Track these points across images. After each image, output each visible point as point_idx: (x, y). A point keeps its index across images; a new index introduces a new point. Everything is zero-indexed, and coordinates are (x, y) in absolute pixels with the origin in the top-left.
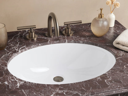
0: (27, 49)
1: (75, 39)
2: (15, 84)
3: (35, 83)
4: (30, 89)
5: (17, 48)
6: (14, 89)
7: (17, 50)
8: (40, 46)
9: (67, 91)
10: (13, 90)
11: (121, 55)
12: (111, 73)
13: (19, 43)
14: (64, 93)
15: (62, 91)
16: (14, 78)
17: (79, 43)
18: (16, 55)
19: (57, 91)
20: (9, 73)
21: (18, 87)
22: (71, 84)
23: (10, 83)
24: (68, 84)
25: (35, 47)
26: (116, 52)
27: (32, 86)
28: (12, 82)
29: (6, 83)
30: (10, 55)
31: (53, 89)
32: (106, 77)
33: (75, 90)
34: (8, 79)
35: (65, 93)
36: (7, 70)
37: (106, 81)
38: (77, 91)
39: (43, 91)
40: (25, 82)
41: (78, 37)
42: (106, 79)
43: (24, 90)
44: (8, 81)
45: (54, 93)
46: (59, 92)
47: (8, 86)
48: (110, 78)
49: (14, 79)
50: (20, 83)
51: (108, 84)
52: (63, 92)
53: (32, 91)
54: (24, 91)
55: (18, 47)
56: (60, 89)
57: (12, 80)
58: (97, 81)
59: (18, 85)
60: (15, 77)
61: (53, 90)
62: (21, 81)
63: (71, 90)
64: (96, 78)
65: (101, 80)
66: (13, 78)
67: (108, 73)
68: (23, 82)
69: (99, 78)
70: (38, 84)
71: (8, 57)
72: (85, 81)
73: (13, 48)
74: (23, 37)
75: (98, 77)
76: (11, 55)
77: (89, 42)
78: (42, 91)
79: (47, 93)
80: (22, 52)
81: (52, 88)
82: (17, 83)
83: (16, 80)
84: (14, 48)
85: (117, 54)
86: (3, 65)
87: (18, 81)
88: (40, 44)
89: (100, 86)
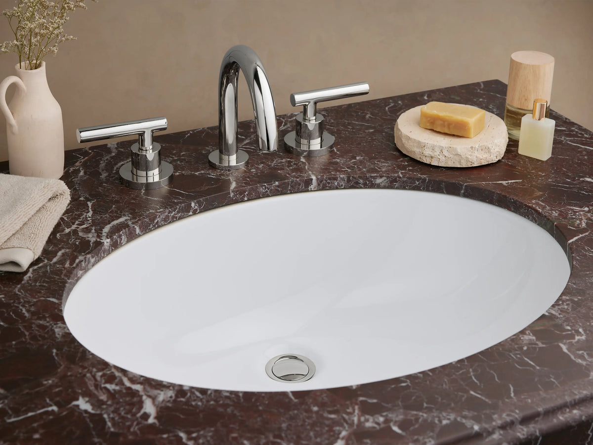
0: (138, 231)
1: (352, 168)
2: (132, 404)
3: (231, 392)
4: (219, 424)
5: (87, 230)
6: (135, 433)
7: (92, 237)
9: (401, 417)
10: (131, 437)
11: (584, 225)
12: (573, 309)
13: (90, 204)
14: (395, 429)
15: (381, 419)
16: (117, 374)
17: (373, 186)
18: (92, 260)
19: (356, 419)
20: (85, 351)
21: (151, 420)
22: (409, 377)
23: (102, 403)
24: (397, 380)
25: (174, 219)
26: (555, 214)
27: (221, 410)
28: (112, 395)
29: (83, 404)
30: (62, 262)
31: (330, 412)
32: (559, 327)
33: (442, 408)
34: (85, 383)
35: (400, 427)
36: (70, 339)
37: (564, 348)
38: (453, 409)
39: (284, 425)
40: (180, 391)
41: (361, 162)
42: (561, 338)
43: (189, 433)
44: (88, 394)
45: (344, 433)
46: (369, 424)
47: (98, 420)
48: (579, 333)
49: (121, 383)
50: (154, 399)
51: (584, 363)
52: (387, 421)
53: (231, 431)
54: (189, 439)
55: (94, 223)
56: (367, 409)
57: (111, 387)
58: (526, 354)
59: (149, 407)
60: (124, 372)
61: (333, 416)
62: (159, 385)
63: (420, 408)
64: (515, 339)
65: (540, 345)
66: (111, 379)
67: (562, 311)
68: (171, 393)
69: (526, 337)
70: (248, 395)
71: (58, 272)
72: (472, 359)
73: (67, 231)
74: (104, 175)
75: (523, 332)
76: (67, 265)
77: (418, 179)
78: (280, 429)
79: (309, 439)
80: (115, 246)
81: (322, 405)
82: (141, 404)
83: (128, 384)
84: (75, 232)
85: (564, 222)
86: (44, 318)
87: (142, 387)
88: (193, 204)
89: (551, 376)
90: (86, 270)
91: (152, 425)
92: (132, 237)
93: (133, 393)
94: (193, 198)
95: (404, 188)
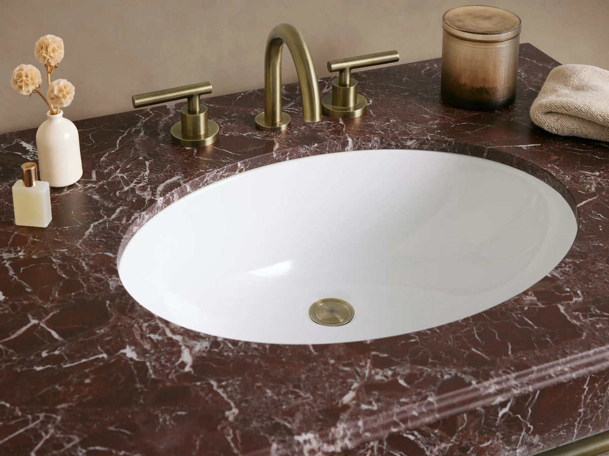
0: (189, 189)
1: (385, 130)
2: (172, 354)
3: (259, 344)
4: (246, 374)
5: (144, 189)
6: (172, 380)
7: (147, 195)
8: (241, 171)
9: (408, 371)
10: (168, 384)
11: (593, 189)
12: (574, 271)
13: (147, 163)
14: (402, 382)
15: (390, 373)
16: (161, 325)
17: (404, 147)
18: (147, 217)
19: (367, 372)
20: (134, 303)
21: (187, 369)
22: (419, 334)
23: (146, 351)
24: (407, 337)
25: (222, 177)
26: (568, 178)
27: (249, 360)
28: (155, 344)
29: (130, 353)
30: (119, 218)
31: (345, 365)
32: (560, 289)
33: (445, 363)
34: (133, 333)
35: (406, 381)
36: (122, 292)
37: (562, 309)
38: (455, 365)
39: (303, 376)
40: (215, 342)
41: (394, 124)
42: (560, 300)
43: (219, 381)
44: (134, 343)
45: (355, 385)
46: (378, 377)
47: (141, 367)
48: (577, 295)
49: (164, 333)
50: (191, 348)
51: (578, 324)
52: (395, 374)
53: (256, 380)
54: (219, 387)
55: (150, 182)
56: (379, 363)
57: (155, 337)
58: (527, 314)
59: (187, 357)
60: (167, 323)
61: (347, 369)
62: (196, 336)
63: (424, 363)
64: (518, 300)
65: (540, 305)
66: (155, 329)
67: (564, 273)
68: (206, 344)
69: (528, 298)
70: (274, 347)
71: (115, 228)
72: (477, 318)
73: (126, 189)
74: (162, 135)
75: (525, 293)
76: (124, 222)
77: (446, 142)
78: (299, 379)
79: (324, 389)
80: (168, 203)
81: (338, 359)
82: (180, 352)
83: (169, 334)
84: (133, 190)
85: (575, 186)
86: (101, 271)
87: (182, 337)
88: (239, 164)
89: (547, 335)
90: (140, 226)
91: (188, 373)
92: (183, 194)
93: (173, 343)
94: (240, 159)
95: (432, 150)
